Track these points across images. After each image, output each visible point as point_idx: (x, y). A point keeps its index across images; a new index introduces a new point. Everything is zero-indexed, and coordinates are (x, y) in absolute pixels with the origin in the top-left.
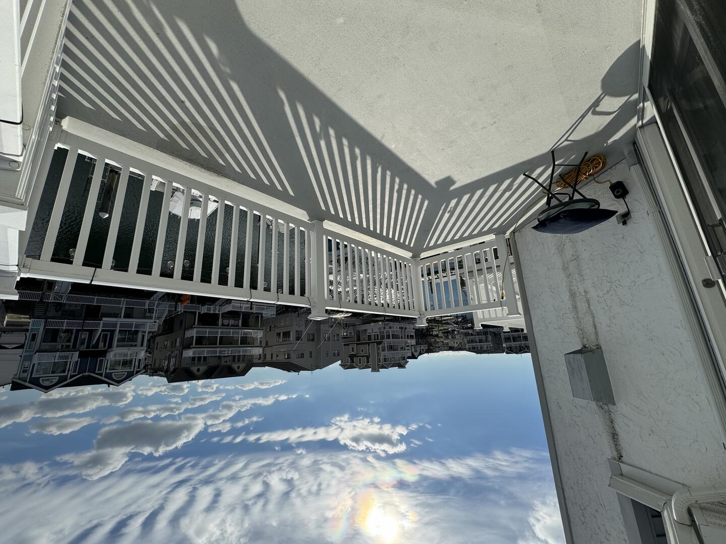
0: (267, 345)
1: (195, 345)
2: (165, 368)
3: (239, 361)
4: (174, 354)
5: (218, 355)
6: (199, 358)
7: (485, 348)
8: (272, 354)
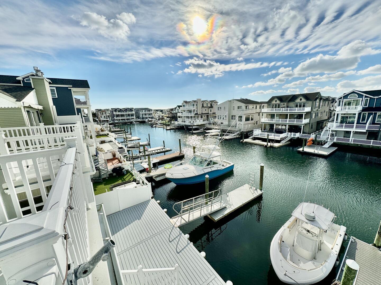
0: (259, 114)
1: (303, 114)
2: (322, 101)
3: (276, 105)
4: (316, 109)
5: (289, 108)
6: (300, 106)
7: (143, 111)
8: (256, 108)
